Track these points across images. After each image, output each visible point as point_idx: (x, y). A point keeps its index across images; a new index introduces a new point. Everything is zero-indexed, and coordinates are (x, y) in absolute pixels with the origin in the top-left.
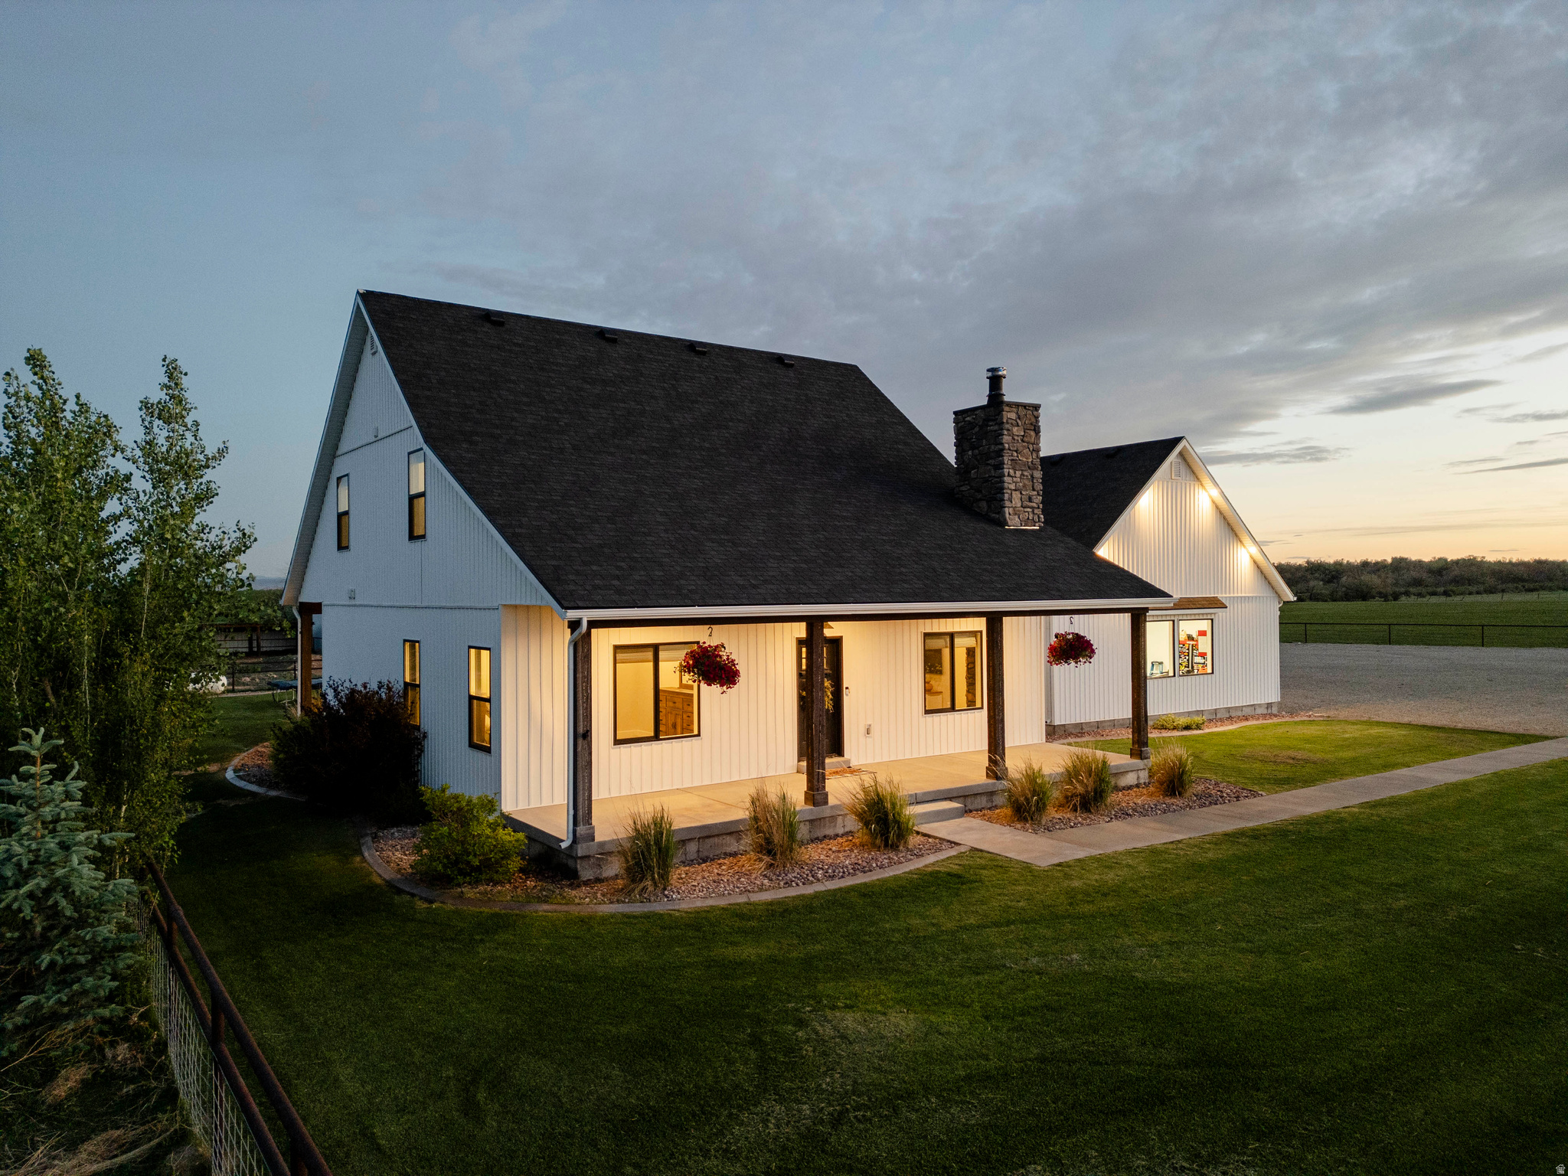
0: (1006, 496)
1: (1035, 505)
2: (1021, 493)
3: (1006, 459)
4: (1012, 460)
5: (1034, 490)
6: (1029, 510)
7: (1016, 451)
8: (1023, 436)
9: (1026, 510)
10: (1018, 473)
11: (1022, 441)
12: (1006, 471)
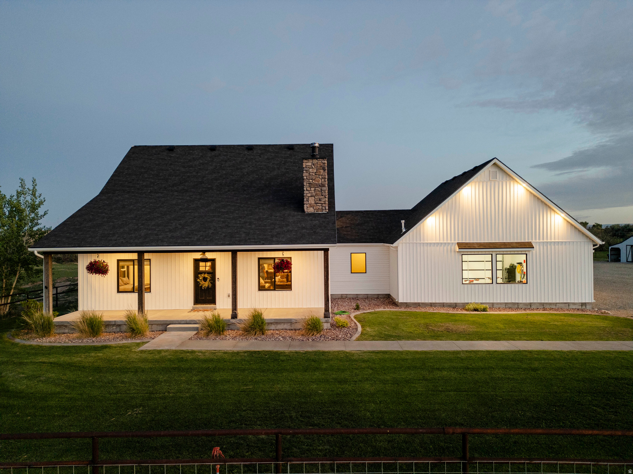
0: (305, 199)
1: (323, 202)
2: (315, 198)
3: (305, 184)
4: (309, 183)
5: (322, 196)
6: (319, 204)
7: (312, 179)
8: (316, 172)
9: (317, 205)
10: (313, 189)
11: (316, 174)
12: (305, 189)
